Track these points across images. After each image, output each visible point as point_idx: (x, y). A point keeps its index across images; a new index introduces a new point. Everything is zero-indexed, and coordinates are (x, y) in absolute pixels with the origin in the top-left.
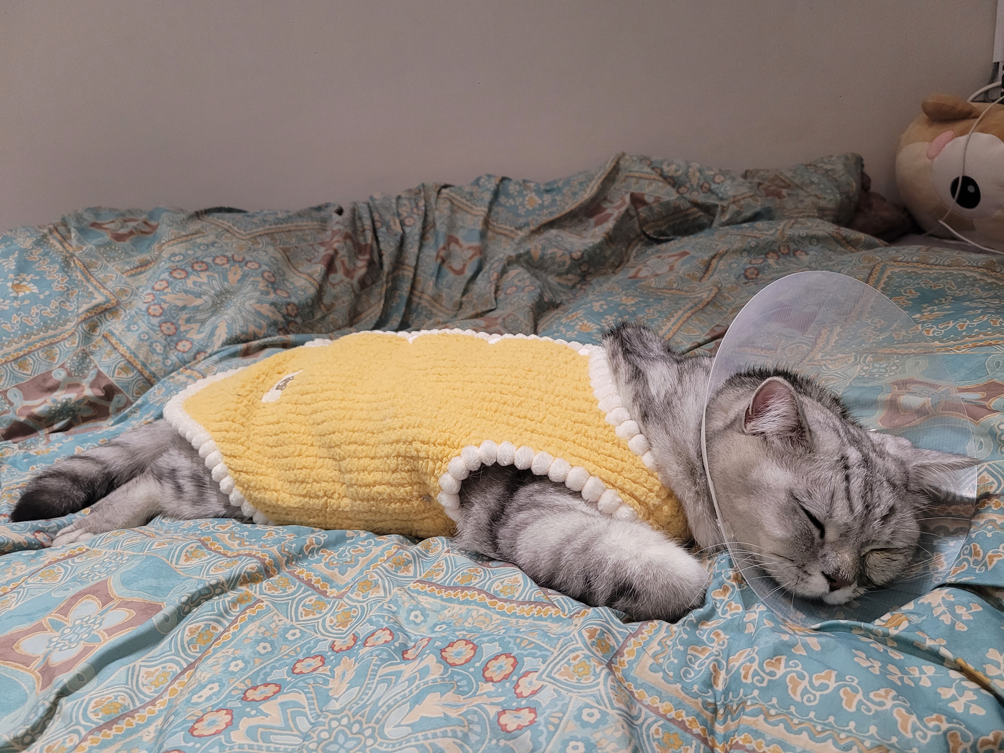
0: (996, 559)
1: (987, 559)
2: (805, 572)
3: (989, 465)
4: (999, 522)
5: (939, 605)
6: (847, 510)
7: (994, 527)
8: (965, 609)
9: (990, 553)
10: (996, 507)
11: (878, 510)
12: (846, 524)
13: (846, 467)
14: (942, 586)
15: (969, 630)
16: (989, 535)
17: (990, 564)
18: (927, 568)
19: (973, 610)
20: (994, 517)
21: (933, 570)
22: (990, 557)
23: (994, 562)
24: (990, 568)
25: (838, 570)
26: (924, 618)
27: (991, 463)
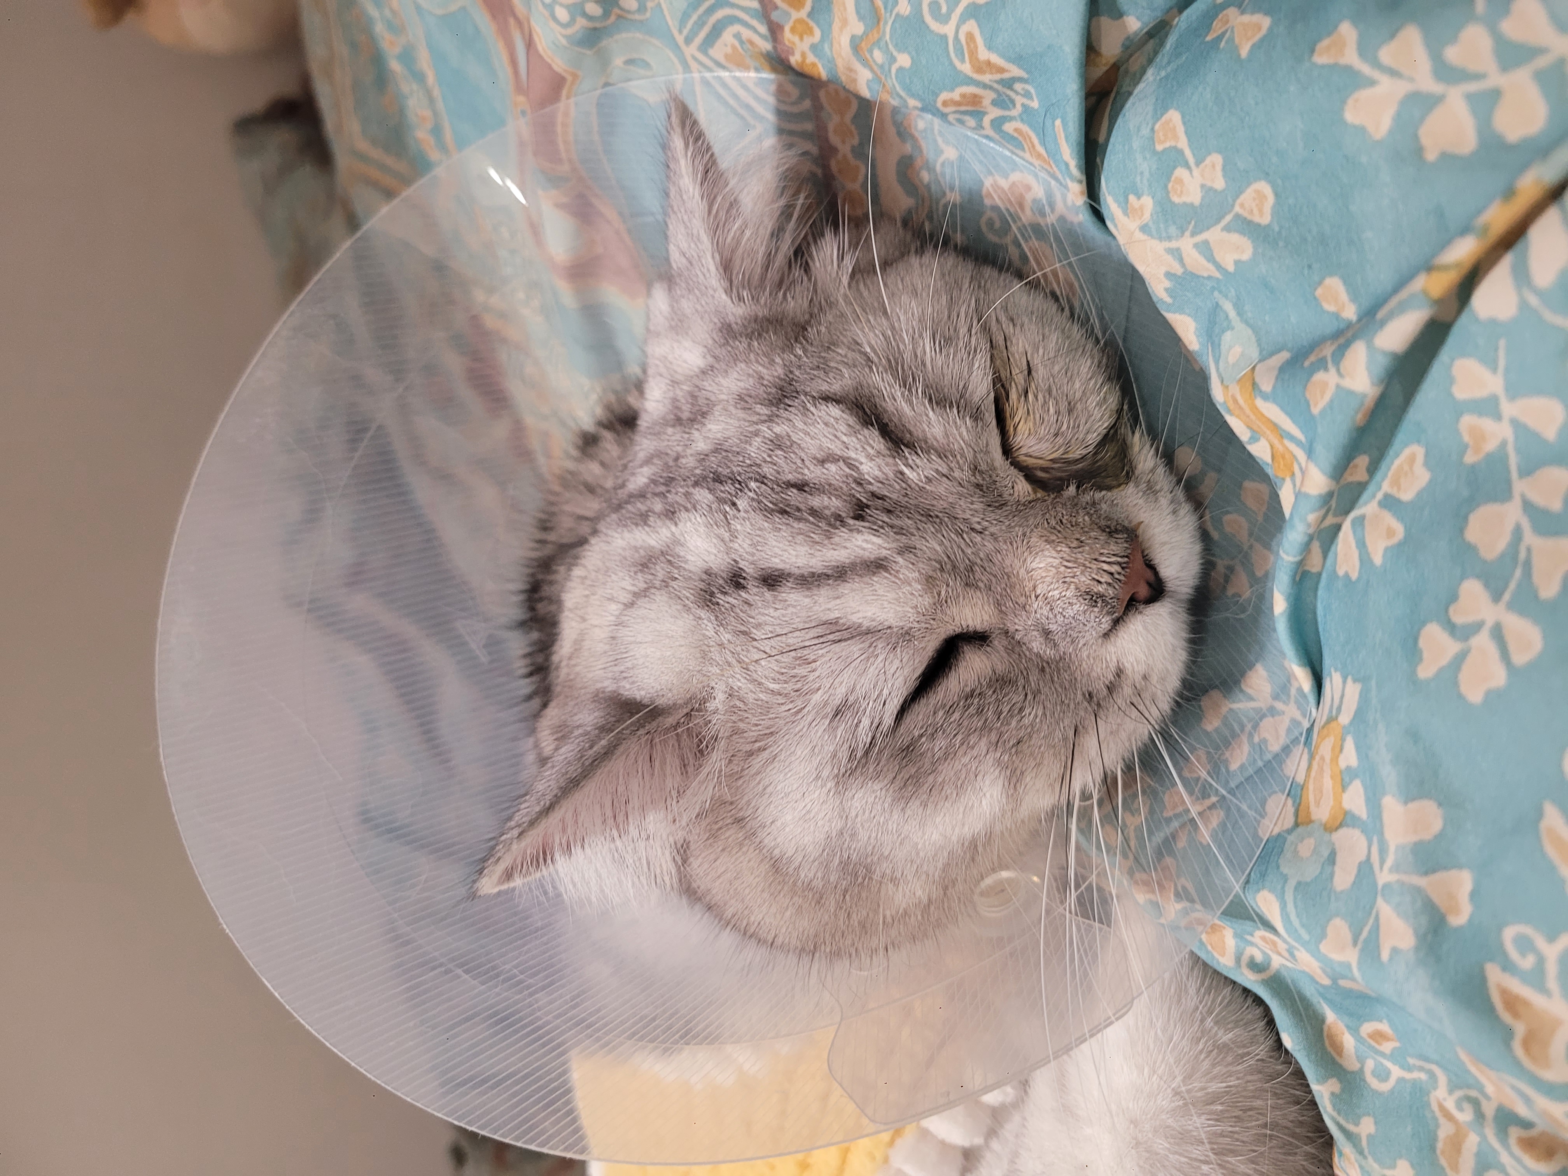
0: (984, 54)
1: (986, 78)
2: (1111, 689)
3: (688, 41)
4: (858, 28)
5: (1177, 254)
6: (880, 583)
7: (877, 44)
8: (1180, 172)
9: (966, 68)
10: (810, 32)
11: (869, 468)
12: (929, 581)
13: (737, 580)
14: (1098, 215)
15: (1266, 176)
16: (904, 60)
17: (1001, 70)
18: (1038, 231)
19: (1183, 143)
20: (843, 42)
21: (1043, 214)
22: (979, 70)
23: (995, 59)
24: (1015, 71)
25: (1093, 599)
26: (1228, 307)
27: (680, 39)
